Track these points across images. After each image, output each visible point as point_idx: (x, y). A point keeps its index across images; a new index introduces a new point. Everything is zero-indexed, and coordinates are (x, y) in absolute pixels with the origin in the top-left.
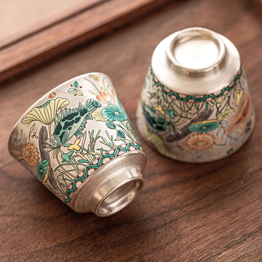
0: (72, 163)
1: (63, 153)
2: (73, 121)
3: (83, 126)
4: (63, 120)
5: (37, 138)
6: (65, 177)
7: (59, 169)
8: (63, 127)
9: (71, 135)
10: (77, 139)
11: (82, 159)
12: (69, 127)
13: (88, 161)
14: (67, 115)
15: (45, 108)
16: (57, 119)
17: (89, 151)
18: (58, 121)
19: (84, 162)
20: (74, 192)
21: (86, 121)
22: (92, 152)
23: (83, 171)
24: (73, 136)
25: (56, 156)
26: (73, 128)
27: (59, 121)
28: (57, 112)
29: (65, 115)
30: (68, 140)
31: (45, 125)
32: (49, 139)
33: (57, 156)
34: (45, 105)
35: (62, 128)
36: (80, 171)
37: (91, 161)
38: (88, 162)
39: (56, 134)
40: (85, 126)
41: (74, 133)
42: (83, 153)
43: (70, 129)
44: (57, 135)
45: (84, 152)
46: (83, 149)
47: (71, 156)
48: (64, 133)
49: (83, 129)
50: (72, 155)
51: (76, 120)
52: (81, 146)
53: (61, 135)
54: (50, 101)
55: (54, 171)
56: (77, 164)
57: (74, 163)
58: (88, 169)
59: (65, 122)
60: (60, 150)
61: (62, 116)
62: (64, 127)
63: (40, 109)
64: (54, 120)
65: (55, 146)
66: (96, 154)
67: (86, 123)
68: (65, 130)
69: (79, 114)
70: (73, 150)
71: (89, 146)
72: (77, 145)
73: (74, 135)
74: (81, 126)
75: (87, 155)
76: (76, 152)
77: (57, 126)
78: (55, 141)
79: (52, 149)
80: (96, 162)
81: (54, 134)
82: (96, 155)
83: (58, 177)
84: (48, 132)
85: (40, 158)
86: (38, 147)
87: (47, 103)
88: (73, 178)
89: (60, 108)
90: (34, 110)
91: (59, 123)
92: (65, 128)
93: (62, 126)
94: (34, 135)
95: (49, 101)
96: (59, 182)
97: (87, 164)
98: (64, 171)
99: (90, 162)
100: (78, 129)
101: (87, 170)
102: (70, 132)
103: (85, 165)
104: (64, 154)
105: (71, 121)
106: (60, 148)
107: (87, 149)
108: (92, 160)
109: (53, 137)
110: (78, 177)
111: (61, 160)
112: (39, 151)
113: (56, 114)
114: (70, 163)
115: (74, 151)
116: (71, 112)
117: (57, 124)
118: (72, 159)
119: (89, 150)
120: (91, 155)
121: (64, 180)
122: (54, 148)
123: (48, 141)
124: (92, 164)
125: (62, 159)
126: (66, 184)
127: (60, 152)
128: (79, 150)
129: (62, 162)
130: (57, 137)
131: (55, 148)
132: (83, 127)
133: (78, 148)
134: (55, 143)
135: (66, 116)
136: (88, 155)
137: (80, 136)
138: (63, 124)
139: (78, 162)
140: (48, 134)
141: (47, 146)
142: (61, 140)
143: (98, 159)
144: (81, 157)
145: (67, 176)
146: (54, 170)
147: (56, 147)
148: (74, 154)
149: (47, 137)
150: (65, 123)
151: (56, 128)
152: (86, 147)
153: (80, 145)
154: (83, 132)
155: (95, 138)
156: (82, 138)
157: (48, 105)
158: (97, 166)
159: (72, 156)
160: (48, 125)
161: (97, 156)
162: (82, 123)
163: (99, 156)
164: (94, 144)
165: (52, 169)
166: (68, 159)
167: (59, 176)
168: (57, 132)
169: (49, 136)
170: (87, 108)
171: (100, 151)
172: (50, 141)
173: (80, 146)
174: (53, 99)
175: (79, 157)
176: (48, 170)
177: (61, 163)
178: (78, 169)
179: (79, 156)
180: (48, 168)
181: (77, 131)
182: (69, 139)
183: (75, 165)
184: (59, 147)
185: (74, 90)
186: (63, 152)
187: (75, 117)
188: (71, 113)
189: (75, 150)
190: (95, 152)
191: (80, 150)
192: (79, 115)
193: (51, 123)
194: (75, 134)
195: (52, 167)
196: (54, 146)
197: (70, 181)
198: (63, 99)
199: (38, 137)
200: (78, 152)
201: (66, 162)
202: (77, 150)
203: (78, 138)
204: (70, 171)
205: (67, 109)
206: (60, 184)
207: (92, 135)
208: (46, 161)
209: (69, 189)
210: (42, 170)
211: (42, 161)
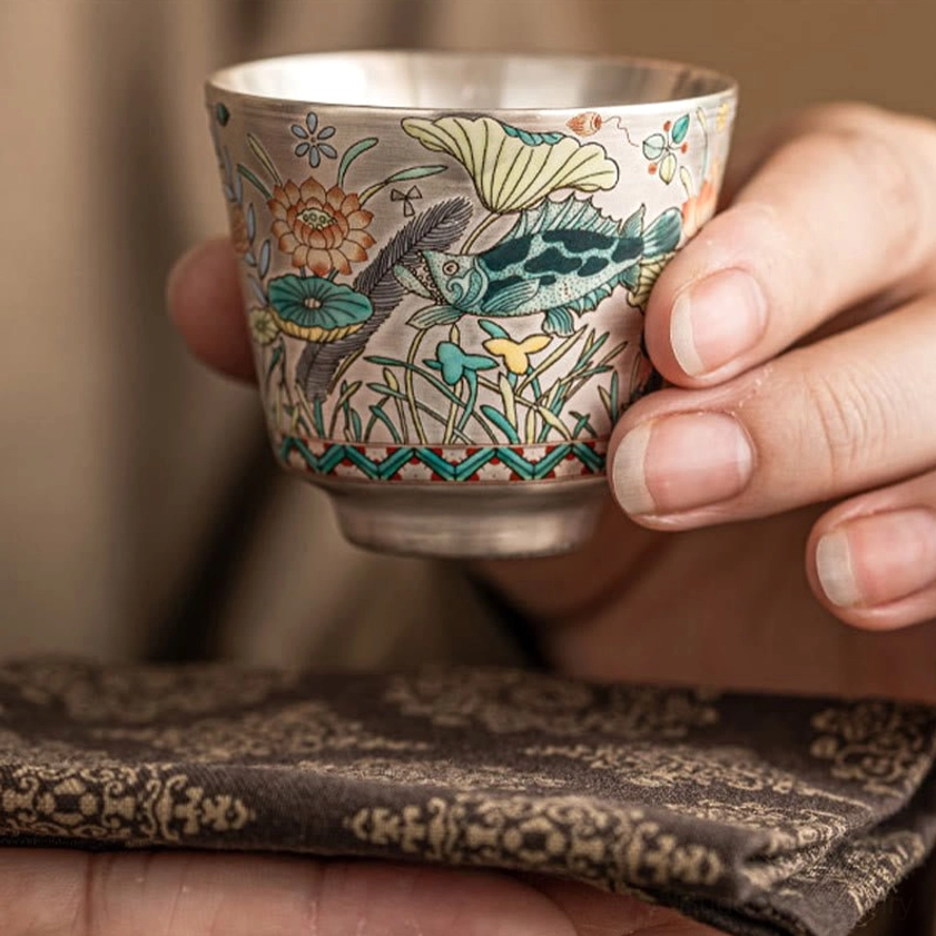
0: (458, 394)
1: (455, 341)
2: (580, 260)
3: (591, 300)
4: (548, 236)
5: (405, 215)
6: (390, 409)
7: (391, 368)
8: (529, 257)
9: (531, 306)
10: (541, 332)
11: (502, 411)
12: (550, 273)
13: (516, 431)
14: (577, 227)
15: (528, 149)
16: (533, 215)
17: (544, 403)
18: (531, 224)
19: (499, 426)
20: (375, 477)
21: (612, 289)
22: (552, 411)
23: (471, 453)
24: (536, 312)
25: (422, 326)
26: (557, 286)
27: (536, 229)
28: (553, 190)
29: (569, 223)
30: (512, 313)
31: (474, 202)
32: (450, 258)
33: (426, 330)
34: (536, 137)
35: (524, 261)
36: (459, 440)
37: (523, 440)
38: (512, 433)
39: (488, 265)
40: (598, 303)
41: (548, 305)
42: (520, 396)
43: (547, 281)
44: (488, 271)
45: (528, 394)
46: (531, 382)
47: (475, 371)
48: (516, 279)
49: (585, 311)
50: (479, 373)
51: (586, 265)
52: (535, 367)
53: (501, 278)
54: (565, 136)
55: (368, 359)
56: (473, 413)
57: (464, 400)
58: (496, 457)
59: (549, 245)
60: (454, 323)
61: (555, 219)
62: (533, 260)
63: (509, 138)
64: (523, 211)
65: (451, 297)
66: (557, 429)
67: (610, 295)
68: (527, 275)
69: (613, 248)
70: (500, 360)
71: (557, 386)
72: (527, 354)
73: (543, 315)
74: (586, 297)
75: (527, 409)
76: (500, 374)
77: (514, 240)
78: (465, 283)
79: (428, 294)
80: (535, 453)
81: (480, 255)
82: (553, 430)
83: (360, 383)
84: (467, 232)
85: (355, 274)
86: (383, 243)
87: (546, 137)
88: (413, 437)
89: (574, 187)
90: (485, 123)
91: (528, 237)
92: (532, 267)
93: (531, 251)
94: (406, 198)
95: (559, 137)
96: (347, 400)
97: (502, 439)
98: (403, 392)
99: (519, 439)
100: (571, 302)
101: (490, 457)
102: (538, 291)
103: (493, 438)
104: (458, 346)
105: (571, 255)
106: (460, 317)
107: (543, 392)
108: (530, 441)
109: (466, 263)
110: (437, 452)
111: (426, 350)
112: (373, 254)
113: (547, 196)
114: (452, 389)
115: (498, 365)
116: (596, 226)
117: (520, 234)
118: (469, 382)
119: (548, 397)
120: (540, 419)
121: (376, 416)
122: (439, 299)
123: (438, 259)
124: (519, 452)
125: (437, 354)
126: (369, 430)
127: (449, 327)
128: (517, 375)
129: (425, 362)
130: (483, 274)
131: (442, 301)
132: (589, 306)
133: (519, 364)
134: (459, 285)
135: (569, 227)
136: (532, 412)
137: (557, 329)
138: (538, 247)
139: (477, 409)
140: (463, 240)
141: (420, 271)
142: (487, 292)
143: (550, 450)
144: (504, 401)
145: (402, 416)
146: (367, 353)
147: (451, 302)
148: (492, 376)
149: (447, 245)
150: (548, 250)
151: (505, 241)
152: (546, 382)
153: (536, 360)
154: (578, 324)
155: (593, 366)
156: (557, 342)
157: (545, 147)
158: (529, 467)
159: (477, 376)
160: (488, 213)
161: (554, 437)
162: (599, 288)
163: (562, 439)
164: (578, 388)
165: (367, 345)
166: (454, 372)
167: (369, 385)
168: (496, 258)
169: (455, 248)
170: (649, 241)
171: (576, 421)
172: (447, 266)
173: (529, 365)
174: (575, 139)
175: (499, 397)
176: (343, 331)
177: (418, 364)
178: (461, 431)
179: (499, 392)
180: (354, 328)
181: (563, 306)
182: (515, 315)
183: (461, 410)
184: (459, 309)
185: (663, 148)
186: (459, 339)
187: (594, 252)
188: (592, 229)
189: (505, 364)
190: (560, 417)
191: (521, 379)
192: (607, 254)
193: (501, 214)
194: (547, 312)
195: (372, 338)
196: (445, 291)
197: (396, 438)
198: (606, 158)
199: (413, 213)
200: (507, 378)
201: (438, 375)
202: (509, 371)
203: (548, 335)
204: (426, 410)
205: (590, 203)
206: (345, 406)
207: (595, 348)
208: (367, 301)
209: (362, 451)
210: (318, 304)
211: (353, 290)
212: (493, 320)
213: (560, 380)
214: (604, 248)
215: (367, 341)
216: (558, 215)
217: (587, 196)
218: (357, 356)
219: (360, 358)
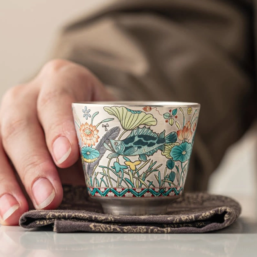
0: (119, 175)
1: (118, 162)
2: (147, 143)
3: (151, 153)
4: (139, 136)
5: (106, 131)
6: (104, 178)
7: (104, 168)
8: (134, 141)
9: (136, 153)
10: (138, 160)
11: (130, 179)
12: (140, 145)
13: (134, 185)
15: (133, 114)
16: (135, 131)
17: (140, 177)
19: (129, 183)
20: (103, 196)
21: (157, 150)
22: (142, 180)
23: (123, 190)
24: (137, 155)
25: (110, 158)
26: (142, 149)
27: (136, 135)
28: (140, 125)
29: (144, 133)
30: (131, 155)
31: (121, 127)
32: (116, 141)
33: (111, 159)
34: (134, 111)
35: (133, 142)
36: (120, 187)
37: (135, 187)
38: (133, 185)
39: (125, 143)
40: (153, 154)
41: (140, 153)
42: (134, 176)
43: (139, 148)
44: (125, 144)
45: (136, 175)
46: (136, 172)
48: (131, 147)
49: (150, 155)
50: (124, 170)
51: (149, 144)
52: (137, 169)
53: (128, 146)
54: (142, 112)
55: (99, 166)
56: (123, 180)
57: (121, 176)
58: (129, 191)
59: (139, 139)
60: (117, 157)
61: (141, 132)
62: (136, 142)
63: (128, 112)
64: (132, 130)
65: (116, 151)
66: (144, 184)
67: (156, 152)
68: (134, 146)
69: (157, 140)
70: (129, 167)
71: (143, 174)
72: (135, 165)
73: (139, 156)
74: (150, 152)
75: (136, 179)
76: (129, 170)
77: (131, 137)
78: (119, 147)
79: (111, 150)
80: (139, 190)
81: (123, 141)
82: (143, 185)
83: (98, 172)
84: (119, 135)
85: (96, 146)
86: (101, 138)
87: (137, 112)
88: (110, 186)
89: (145, 124)
90: (122, 108)
91: (134, 137)
92: (135, 144)
93: (135, 140)
94: (105, 126)
95: (141, 112)
96: (96, 177)
97: (130, 186)
98: (107, 174)
100: (146, 153)
101: (127, 191)
102: (137, 150)
103: (128, 186)
104: (119, 163)
105: (145, 141)
106: (119, 156)
107: (140, 175)
108: (137, 187)
109: (119, 142)
110: (115, 189)
111: (112, 164)
112: (99, 140)
113: (138, 126)
114: (118, 173)
115: (128, 168)
116: (151, 134)
117: (132, 135)
118: (122, 172)
119: (141, 176)
120: (139, 182)
121: (102, 181)
122: (114, 152)
124: (135, 190)
125: (114, 165)
126: (101, 184)
127: (116, 158)
128: (133, 170)
129: (111, 167)
130: (124, 146)
131: (115, 152)
132: (151, 154)
133: (133, 168)
134: (118, 148)
135: (144, 134)
136: (137, 180)
137: (143, 160)
138: (137, 139)
139: (124, 179)
140: (118, 137)
141: (109, 144)
142: (125, 150)
143: (142, 190)
144: (130, 177)
145: (107, 180)
147: (117, 152)
148: (127, 170)
149: (115, 138)
150: (139, 140)
151: (128, 137)
152: (140, 172)
153: (138, 167)
154: (148, 159)
155: (153, 169)
156: (143, 163)
157: (137, 114)
158: (137, 194)
159: (123, 170)
160: (124, 130)
161: (143, 186)
162: (153, 150)
163: (146, 187)
164: (149, 175)
166: (118, 169)
167: (100, 173)
168: (126, 141)
169: (117, 139)
170: (167, 139)
171: (149, 183)
172: (115, 143)
173: (136, 168)
174: (145, 113)
175: (129, 176)
176: (94, 160)
177: (110, 167)
178: (120, 184)
179: (129, 175)
180: (96, 159)
181: (144, 154)
182: (132, 156)
183: (120, 179)
184: (119, 154)
185: (169, 116)
186: (119, 161)
187: (151, 141)
188: (150, 135)
189: (130, 168)
190: (145, 181)
191: (134, 172)
192: (155, 142)
193: (127, 130)
194: (139, 155)
195: (100, 161)
196: (115, 149)
197: (106, 186)
198: (153, 118)
199: (107, 130)
200: (130, 171)
201: (114, 170)
203: (140, 161)
204: (112, 179)
205: (150, 129)
206: (96, 178)
207: (153, 165)
208: (98, 152)
209: (99, 189)
210: (89, 153)
211: (96, 149)
212: (127, 157)
213: (144, 172)
214: (154, 140)
215: (99, 162)
216: (141, 131)
217: (148, 127)
218: (97, 166)
219: (98, 166)
